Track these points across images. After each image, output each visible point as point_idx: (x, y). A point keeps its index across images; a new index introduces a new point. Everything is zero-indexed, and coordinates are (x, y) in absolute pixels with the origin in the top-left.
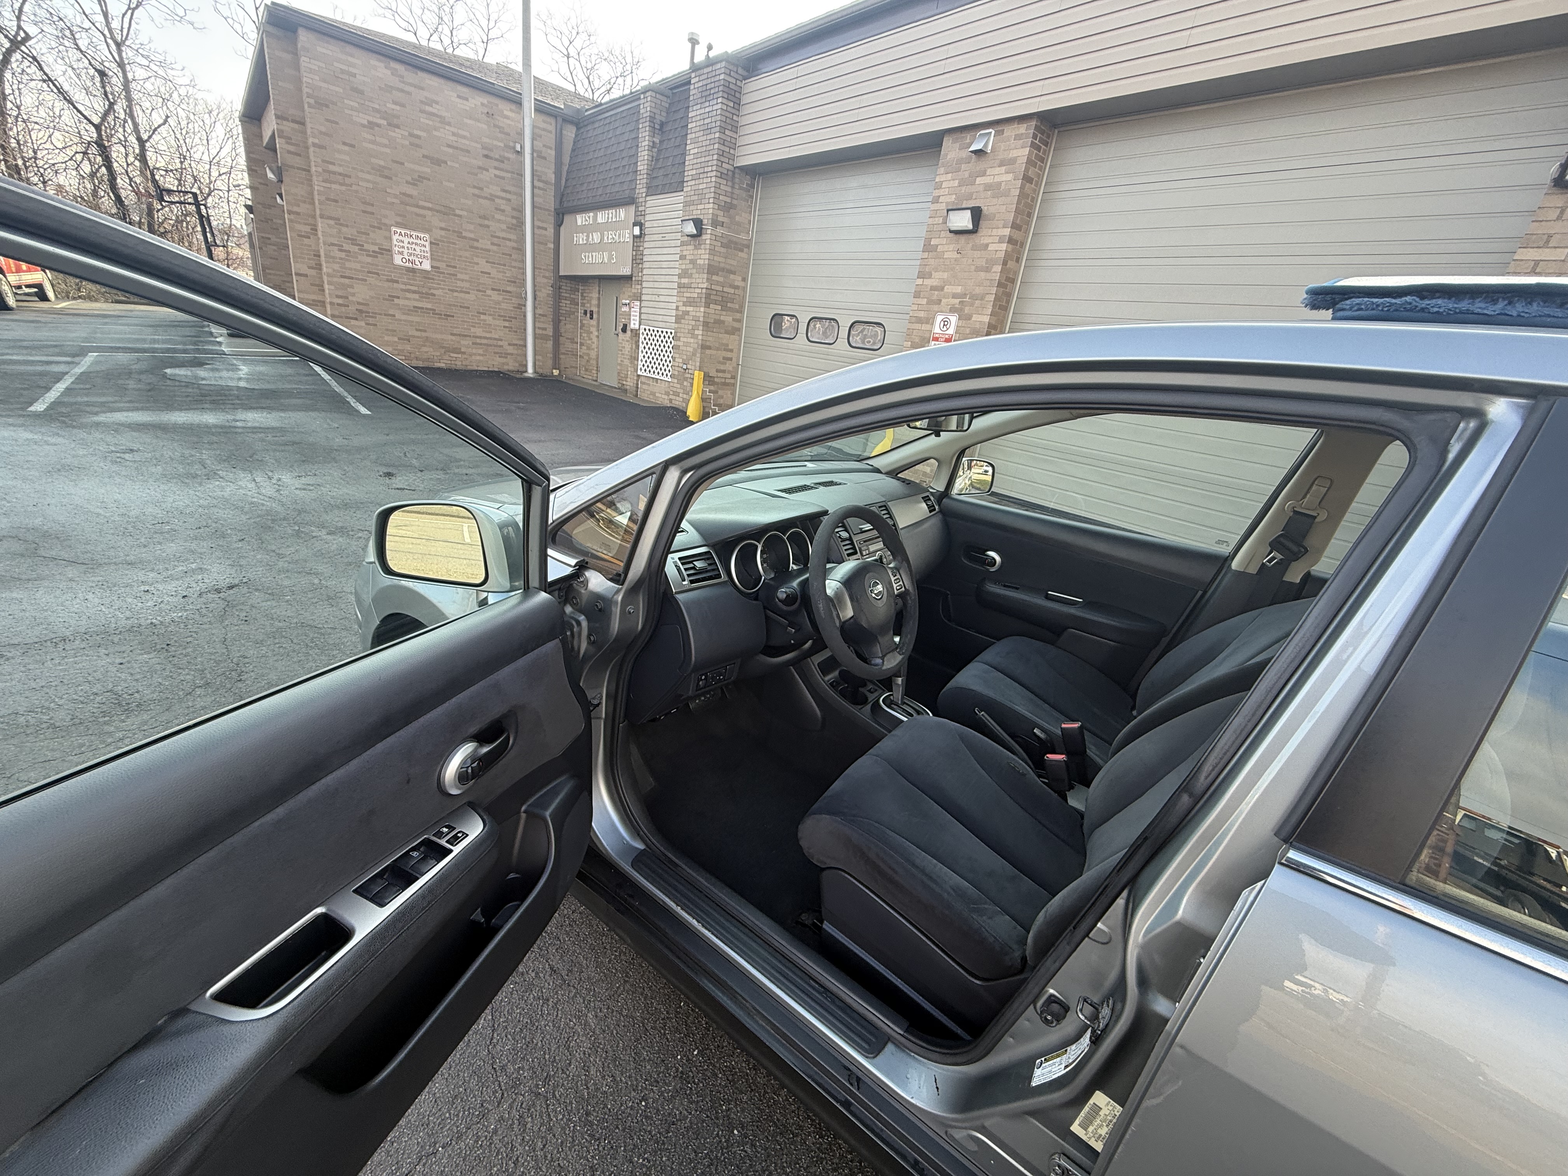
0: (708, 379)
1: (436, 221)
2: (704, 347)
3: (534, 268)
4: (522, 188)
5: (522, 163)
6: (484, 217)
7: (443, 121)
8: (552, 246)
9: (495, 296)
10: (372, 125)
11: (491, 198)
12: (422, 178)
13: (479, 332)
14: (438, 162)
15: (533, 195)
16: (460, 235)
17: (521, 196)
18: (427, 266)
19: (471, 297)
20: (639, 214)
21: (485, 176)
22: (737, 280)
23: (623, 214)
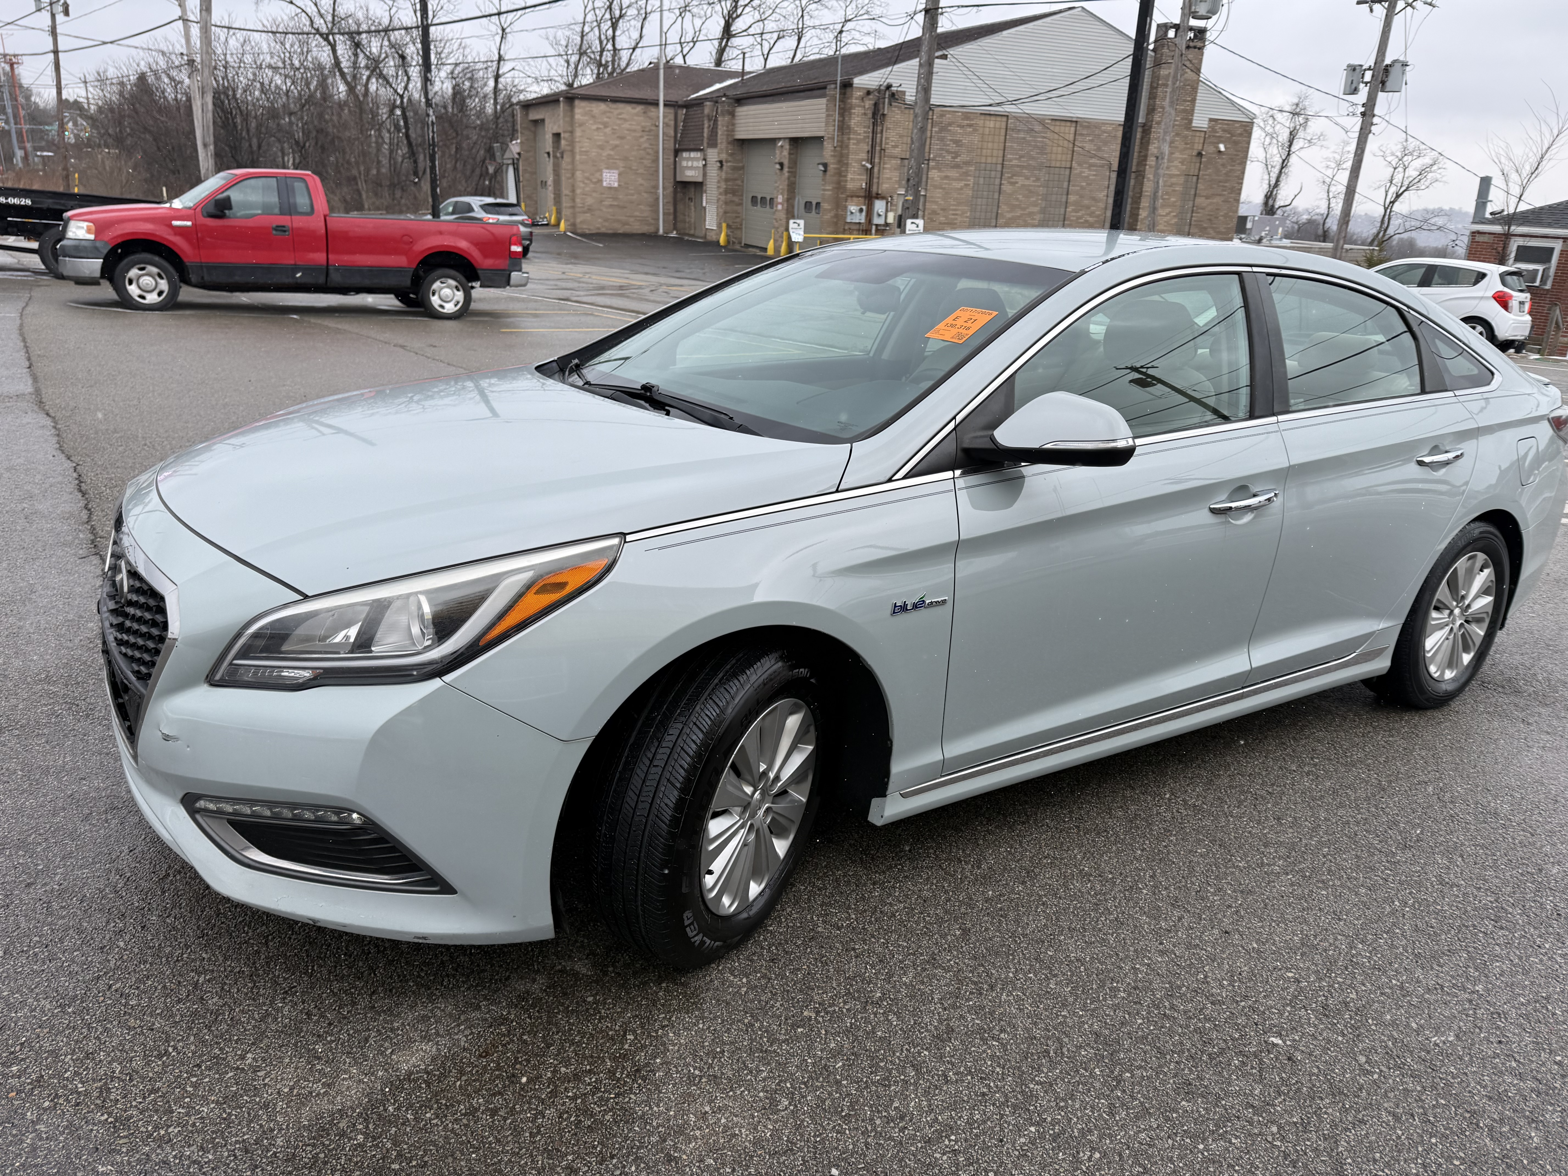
0: (728, 226)
1: (621, 164)
2: (725, 212)
3: (663, 179)
4: (658, 141)
5: (658, 131)
6: (641, 159)
7: (625, 120)
8: (672, 167)
9: (645, 195)
10: (598, 129)
11: (645, 149)
12: (617, 146)
13: (637, 214)
14: (622, 138)
15: (663, 144)
16: (630, 168)
17: (658, 145)
18: (616, 185)
19: (635, 197)
20: (705, 155)
21: (642, 140)
22: (739, 182)
23: (698, 155)
